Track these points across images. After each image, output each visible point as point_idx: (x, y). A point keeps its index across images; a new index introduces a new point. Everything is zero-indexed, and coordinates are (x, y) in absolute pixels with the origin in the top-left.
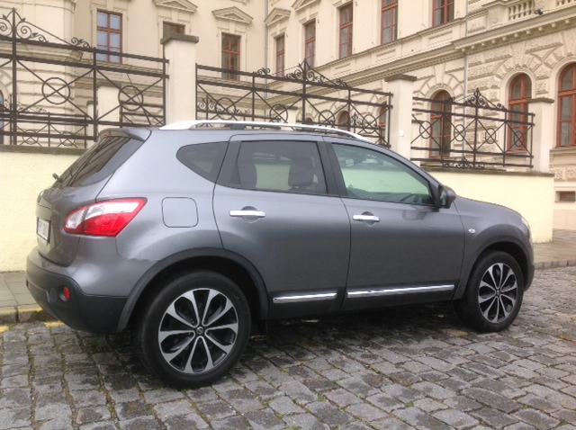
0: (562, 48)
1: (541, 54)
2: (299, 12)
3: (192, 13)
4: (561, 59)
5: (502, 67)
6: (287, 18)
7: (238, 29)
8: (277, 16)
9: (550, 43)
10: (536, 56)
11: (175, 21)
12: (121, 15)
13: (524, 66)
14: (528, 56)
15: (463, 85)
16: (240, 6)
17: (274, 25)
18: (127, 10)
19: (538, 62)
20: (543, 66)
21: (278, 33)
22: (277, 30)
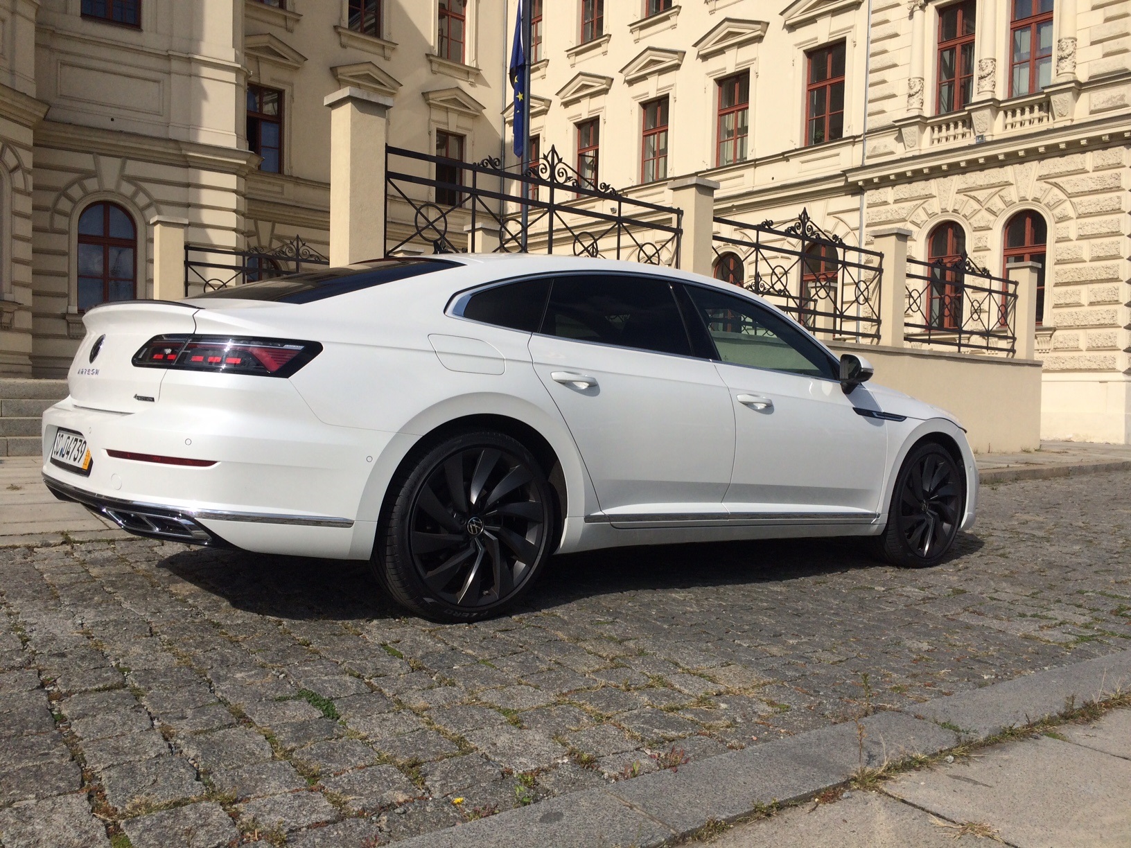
0: (1012, 189)
1: (981, 195)
2: (568, 104)
3: (392, 93)
4: (1009, 204)
5: (920, 211)
6: (545, 112)
7: (460, 124)
9: (993, 181)
10: (974, 198)
12: (281, 93)
13: (955, 211)
14: (961, 196)
15: (857, 233)
16: (464, 86)
18: (292, 85)
19: (976, 206)
20: (984, 213)
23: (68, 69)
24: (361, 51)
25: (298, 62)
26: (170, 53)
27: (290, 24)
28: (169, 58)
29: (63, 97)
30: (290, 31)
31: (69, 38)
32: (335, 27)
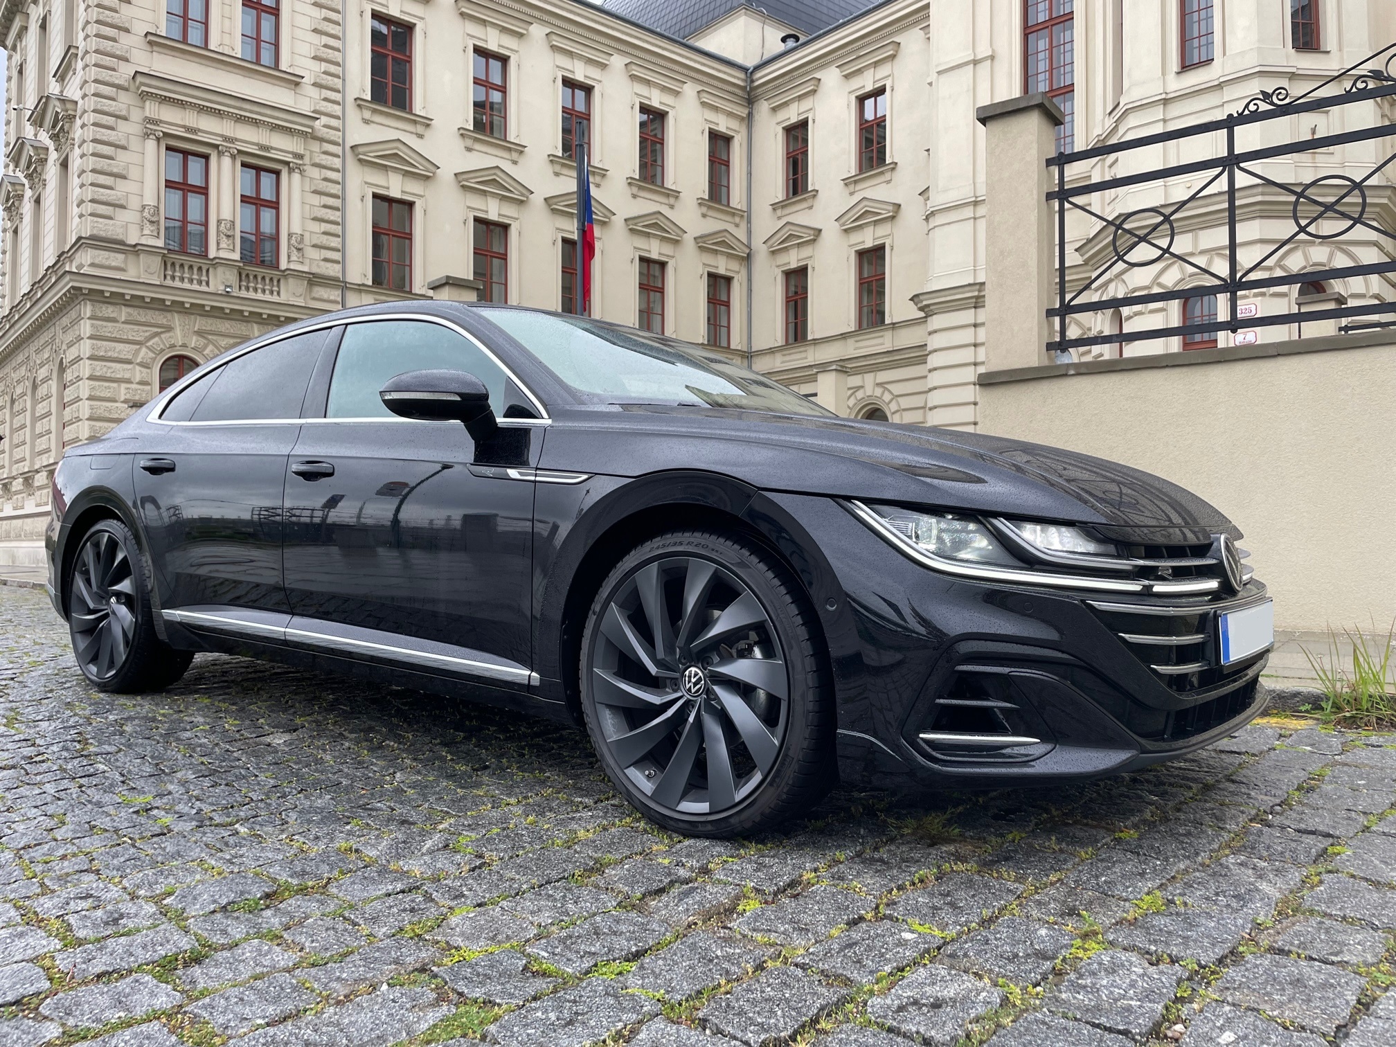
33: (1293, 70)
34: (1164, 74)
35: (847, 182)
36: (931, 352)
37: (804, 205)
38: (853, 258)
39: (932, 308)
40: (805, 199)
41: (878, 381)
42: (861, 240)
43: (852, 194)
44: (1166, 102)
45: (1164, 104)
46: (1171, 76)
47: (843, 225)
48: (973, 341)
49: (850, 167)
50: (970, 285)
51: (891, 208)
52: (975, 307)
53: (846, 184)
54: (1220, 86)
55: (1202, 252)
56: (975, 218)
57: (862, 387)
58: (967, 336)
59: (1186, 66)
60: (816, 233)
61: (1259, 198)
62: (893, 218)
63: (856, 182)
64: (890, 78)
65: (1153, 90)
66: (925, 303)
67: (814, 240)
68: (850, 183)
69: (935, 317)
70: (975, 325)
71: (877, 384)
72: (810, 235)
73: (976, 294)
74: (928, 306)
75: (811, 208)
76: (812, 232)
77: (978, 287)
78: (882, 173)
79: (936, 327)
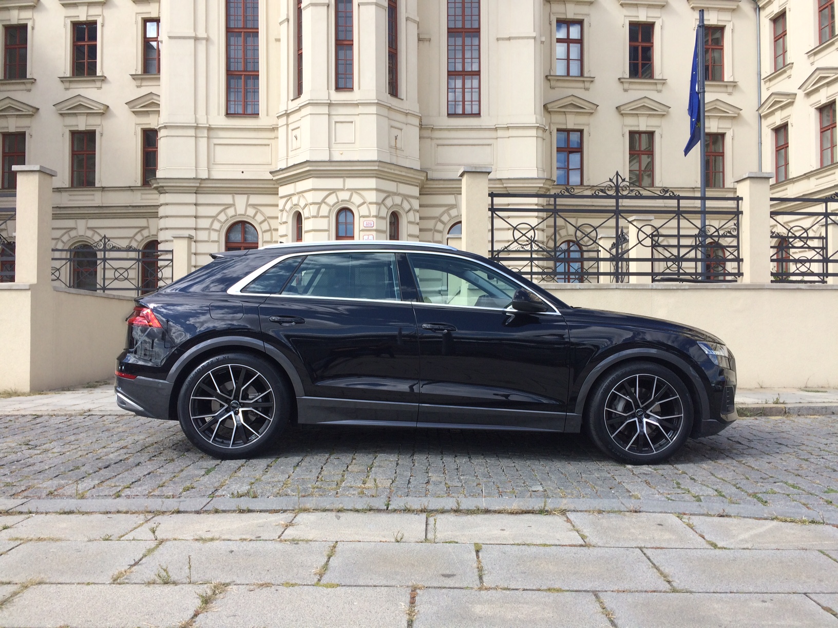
2: (808, 95)
3: (663, 115)
6: (791, 104)
7: (721, 126)
8: (776, 102)
11: (643, 128)
12: (581, 131)
16: (723, 97)
17: (772, 113)
18: (588, 125)
21: (778, 123)
22: (777, 119)
23: (440, 148)
24: (640, 91)
25: (592, 109)
26: (497, 126)
27: (587, 85)
28: (496, 129)
29: (438, 164)
30: (587, 89)
31: (441, 129)
32: (619, 79)
33: (390, 105)
34: (328, 89)
35: (63, 80)
36: (161, 218)
37: (22, 87)
38: (67, 136)
39: (165, 188)
40: (24, 83)
41: (89, 225)
42: (74, 123)
43: (67, 89)
44: (330, 105)
45: (329, 106)
46: (333, 91)
47: (61, 110)
48: (194, 214)
49: (65, 70)
50: (194, 179)
51: (102, 107)
52: (195, 193)
53: (62, 81)
54: (357, 105)
55: (348, 190)
56: (196, 137)
57: (75, 228)
58: (191, 210)
59: (338, 88)
60: (34, 110)
61: (377, 168)
62: (103, 114)
63: (70, 82)
64: (101, 18)
65: (323, 96)
66: (160, 184)
67: (32, 115)
68: (66, 81)
69: (167, 194)
70: (196, 205)
71: (88, 228)
72: (29, 111)
73: (198, 185)
74: (163, 187)
75: (29, 90)
76: (31, 109)
77: (199, 181)
78: (94, 81)
79: (167, 201)
